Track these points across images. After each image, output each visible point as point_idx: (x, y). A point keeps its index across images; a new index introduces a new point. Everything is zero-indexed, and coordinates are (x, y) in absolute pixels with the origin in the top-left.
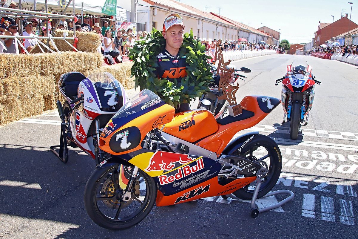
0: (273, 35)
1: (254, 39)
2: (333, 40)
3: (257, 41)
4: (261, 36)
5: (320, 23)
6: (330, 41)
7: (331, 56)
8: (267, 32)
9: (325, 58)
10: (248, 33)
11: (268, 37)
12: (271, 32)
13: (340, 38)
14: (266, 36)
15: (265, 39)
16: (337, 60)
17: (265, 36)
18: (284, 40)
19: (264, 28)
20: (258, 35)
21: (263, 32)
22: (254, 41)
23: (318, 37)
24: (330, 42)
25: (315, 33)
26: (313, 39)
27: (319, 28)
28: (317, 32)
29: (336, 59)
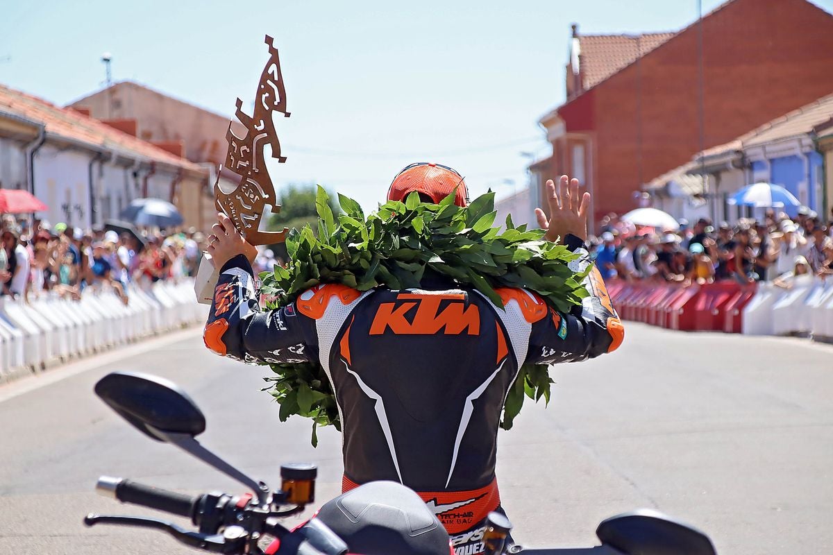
0: (206, 154)
1: (68, 193)
2: (716, 172)
3: (93, 212)
4: (126, 163)
5: (575, 35)
6: (685, 182)
7: (741, 305)
8: (154, 129)
9: (689, 322)
10: (23, 142)
11: (181, 174)
12: (182, 128)
13: (776, 151)
14: (165, 167)
15: (161, 184)
16: (794, 334)
17: (152, 167)
18: (299, 187)
19: (122, 95)
20: (99, 156)
21: (127, 128)
22: (75, 215)
23: (578, 153)
24: (688, 190)
25: (546, 122)
26: (534, 168)
27: (575, 80)
28: (563, 112)
29: (789, 328)
